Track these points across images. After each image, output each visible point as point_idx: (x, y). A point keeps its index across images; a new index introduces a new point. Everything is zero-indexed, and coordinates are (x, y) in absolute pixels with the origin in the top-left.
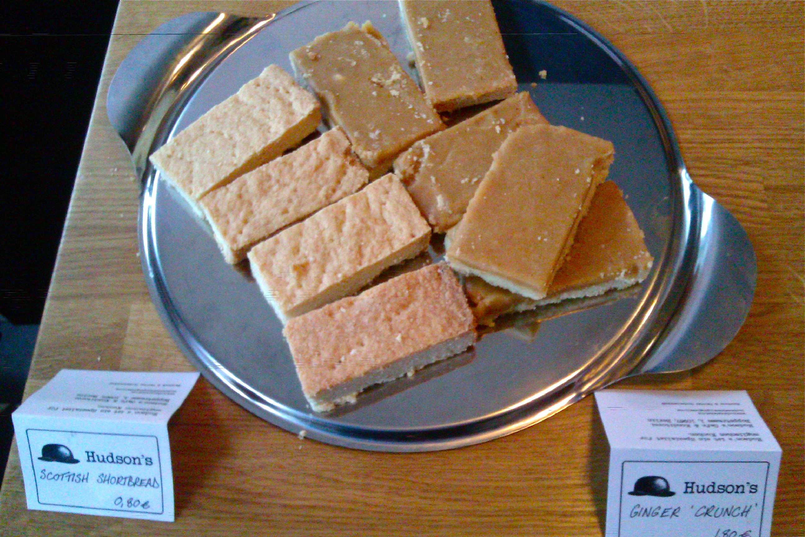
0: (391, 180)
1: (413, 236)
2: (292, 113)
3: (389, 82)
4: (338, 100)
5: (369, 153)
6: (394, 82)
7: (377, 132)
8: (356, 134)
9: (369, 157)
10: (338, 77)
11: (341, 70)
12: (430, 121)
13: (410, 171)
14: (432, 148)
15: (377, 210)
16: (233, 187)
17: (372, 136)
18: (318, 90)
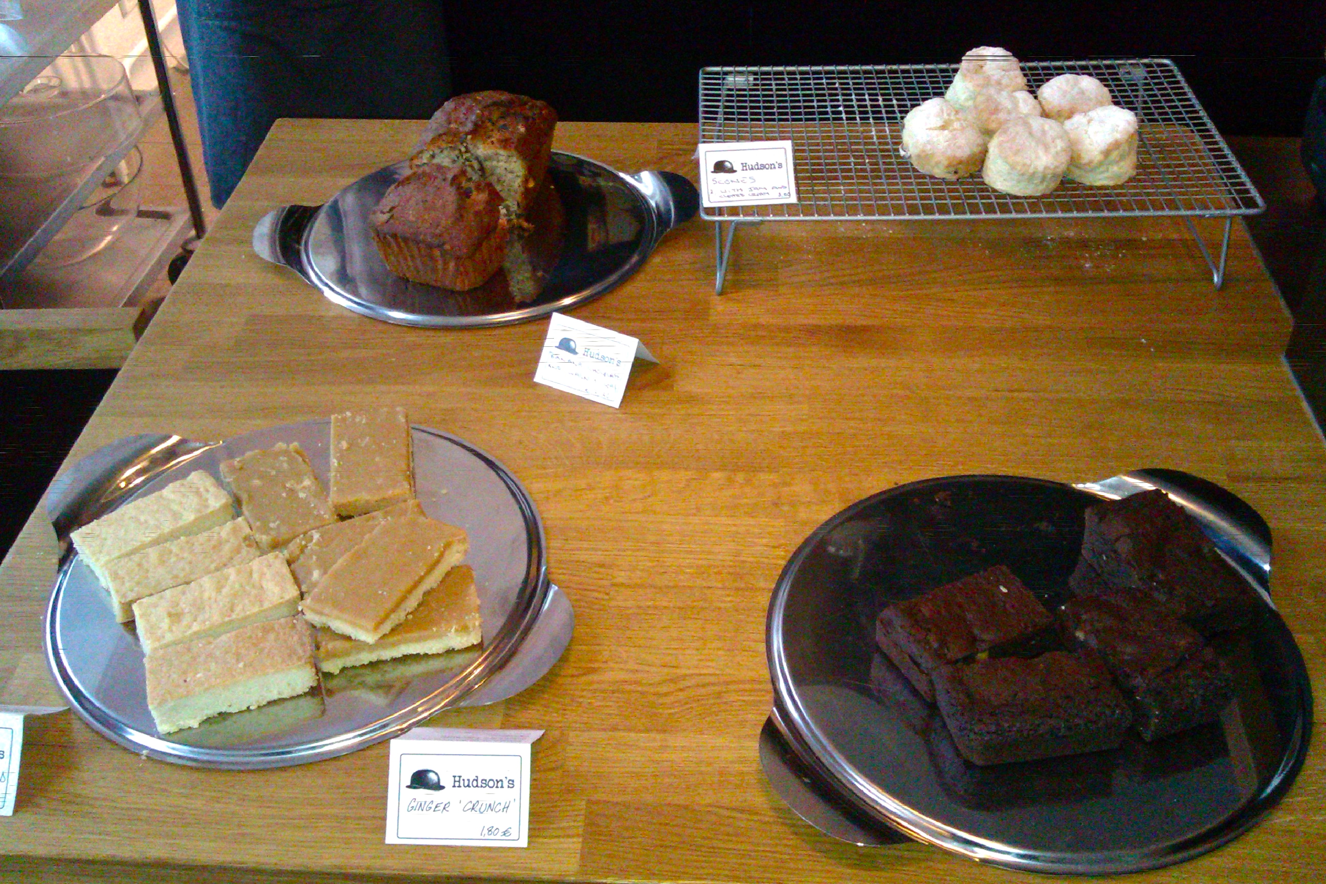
0: (277, 557)
1: (282, 598)
2: (207, 507)
3: (300, 487)
4: (251, 498)
5: (264, 537)
6: (304, 487)
7: (278, 522)
8: (258, 524)
9: (264, 541)
10: (257, 482)
11: (261, 477)
12: (326, 516)
13: (297, 552)
14: (322, 536)
15: (257, 579)
16: (136, 558)
17: (272, 525)
18: (235, 491)
